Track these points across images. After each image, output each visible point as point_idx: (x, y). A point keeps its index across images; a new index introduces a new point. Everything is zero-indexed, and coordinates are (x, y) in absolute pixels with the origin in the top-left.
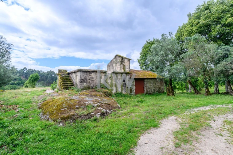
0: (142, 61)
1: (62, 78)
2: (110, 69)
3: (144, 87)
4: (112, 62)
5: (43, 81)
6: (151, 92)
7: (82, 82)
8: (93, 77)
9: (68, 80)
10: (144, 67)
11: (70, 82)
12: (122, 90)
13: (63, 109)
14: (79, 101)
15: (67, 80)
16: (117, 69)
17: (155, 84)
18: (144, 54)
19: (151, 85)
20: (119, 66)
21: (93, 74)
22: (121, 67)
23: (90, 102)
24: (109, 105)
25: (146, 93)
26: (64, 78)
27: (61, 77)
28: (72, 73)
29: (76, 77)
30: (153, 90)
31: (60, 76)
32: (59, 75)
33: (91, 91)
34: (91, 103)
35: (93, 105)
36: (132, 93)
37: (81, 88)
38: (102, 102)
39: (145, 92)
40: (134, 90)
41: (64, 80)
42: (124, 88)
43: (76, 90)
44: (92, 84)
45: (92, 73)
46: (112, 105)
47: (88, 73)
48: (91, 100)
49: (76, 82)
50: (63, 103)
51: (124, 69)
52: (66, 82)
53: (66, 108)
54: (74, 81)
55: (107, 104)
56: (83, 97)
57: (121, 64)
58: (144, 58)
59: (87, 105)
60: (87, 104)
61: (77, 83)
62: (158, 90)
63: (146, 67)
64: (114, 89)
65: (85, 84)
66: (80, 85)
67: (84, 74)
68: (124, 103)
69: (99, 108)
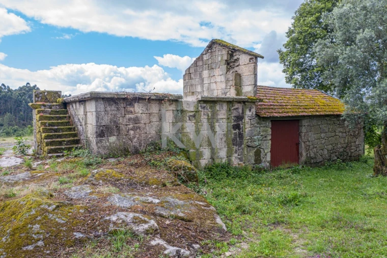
0: (292, 58)
1: (46, 118)
2: (192, 85)
3: (298, 144)
4: (200, 63)
5: (11, 113)
6: (320, 159)
7: (102, 133)
8: (139, 115)
9: (62, 124)
10: (298, 77)
11: (70, 129)
12: (229, 156)
13: (30, 248)
14: (86, 209)
15: (58, 124)
16: (213, 86)
17: (333, 134)
18: (301, 33)
19: (323, 135)
20: (223, 78)
21: (138, 108)
22: (227, 81)
23: (122, 215)
24: (190, 221)
25: (306, 163)
26: (50, 118)
27: (42, 114)
28: (75, 102)
29: (86, 115)
30: (326, 152)
31: (39, 112)
32: (36, 108)
33: (132, 165)
34: (129, 220)
35: (135, 228)
36: (260, 162)
37: (103, 152)
38: (164, 213)
39: (303, 158)
40: (269, 155)
41: (50, 125)
42: (235, 148)
43: (86, 160)
44: (135, 140)
45: (136, 105)
46: (198, 222)
47: (122, 105)
48: (128, 205)
49: (86, 132)
50: (33, 221)
51: (238, 86)
52: (56, 131)
53: (40, 243)
54: (79, 127)
55: (182, 219)
56: (102, 189)
57: (228, 70)
58: (298, 46)
59: (112, 228)
60: (114, 223)
61: (89, 135)
62: (342, 150)
63: (303, 78)
64: (207, 153)
65: (113, 139)
66: (97, 143)
67: (108, 109)
68: (238, 208)
69: (153, 243)
